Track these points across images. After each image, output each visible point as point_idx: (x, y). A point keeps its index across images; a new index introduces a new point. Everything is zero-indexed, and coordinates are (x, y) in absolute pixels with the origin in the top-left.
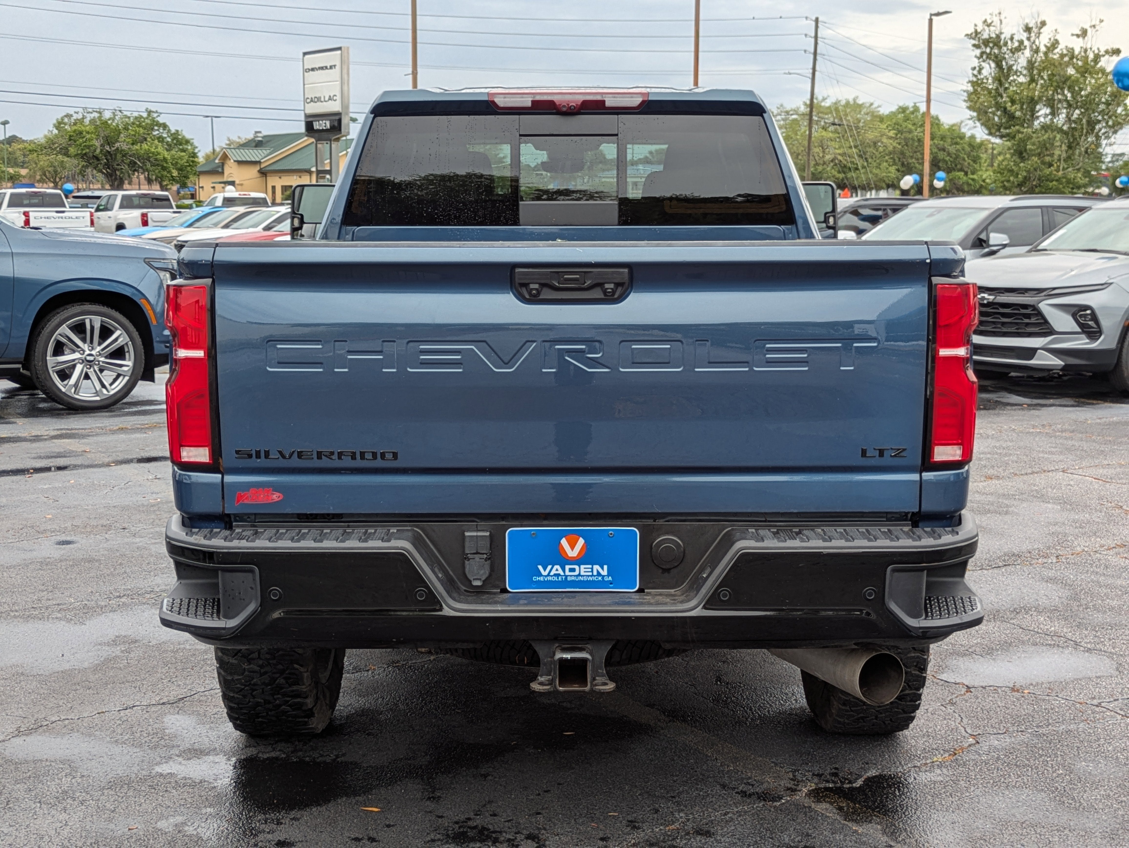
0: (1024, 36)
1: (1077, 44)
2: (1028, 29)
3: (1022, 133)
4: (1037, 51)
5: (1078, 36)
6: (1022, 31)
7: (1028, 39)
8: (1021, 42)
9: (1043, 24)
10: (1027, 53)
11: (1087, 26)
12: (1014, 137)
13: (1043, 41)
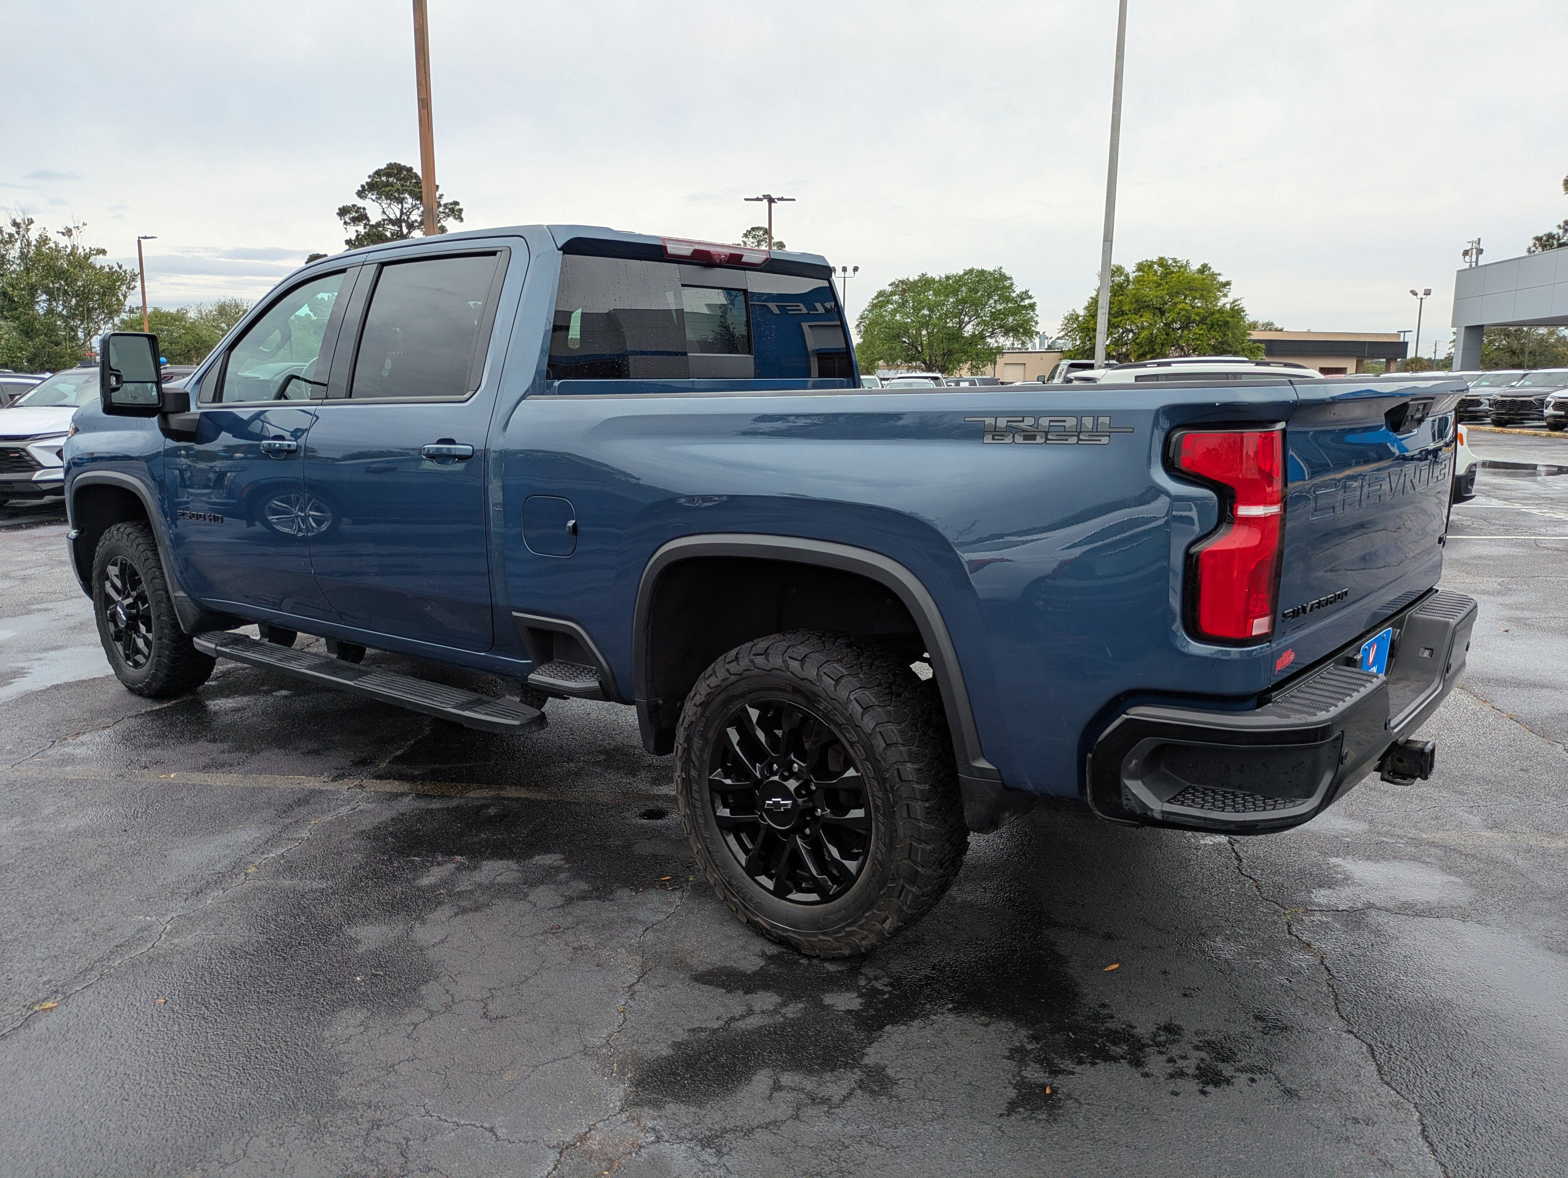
0: (13, 230)
1: (64, 242)
2: (15, 224)
3: (28, 314)
4: (29, 244)
5: (63, 234)
6: (10, 225)
7: (18, 233)
8: (11, 235)
9: (31, 221)
10: (18, 245)
11: (71, 227)
12: (18, 318)
13: (33, 235)
